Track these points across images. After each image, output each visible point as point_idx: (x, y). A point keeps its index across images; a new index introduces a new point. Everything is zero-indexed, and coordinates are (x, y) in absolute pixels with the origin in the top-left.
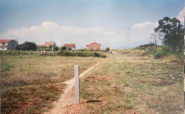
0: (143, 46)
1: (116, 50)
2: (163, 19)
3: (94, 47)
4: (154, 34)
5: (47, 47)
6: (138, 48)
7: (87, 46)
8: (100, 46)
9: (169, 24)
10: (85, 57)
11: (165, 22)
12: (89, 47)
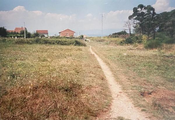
0: (116, 34)
1: (90, 38)
2: (138, 6)
3: (67, 34)
4: (128, 21)
5: (18, 33)
6: (111, 36)
7: (60, 33)
8: (73, 34)
9: (144, 12)
10: (65, 45)
11: (139, 9)
12: (62, 34)
